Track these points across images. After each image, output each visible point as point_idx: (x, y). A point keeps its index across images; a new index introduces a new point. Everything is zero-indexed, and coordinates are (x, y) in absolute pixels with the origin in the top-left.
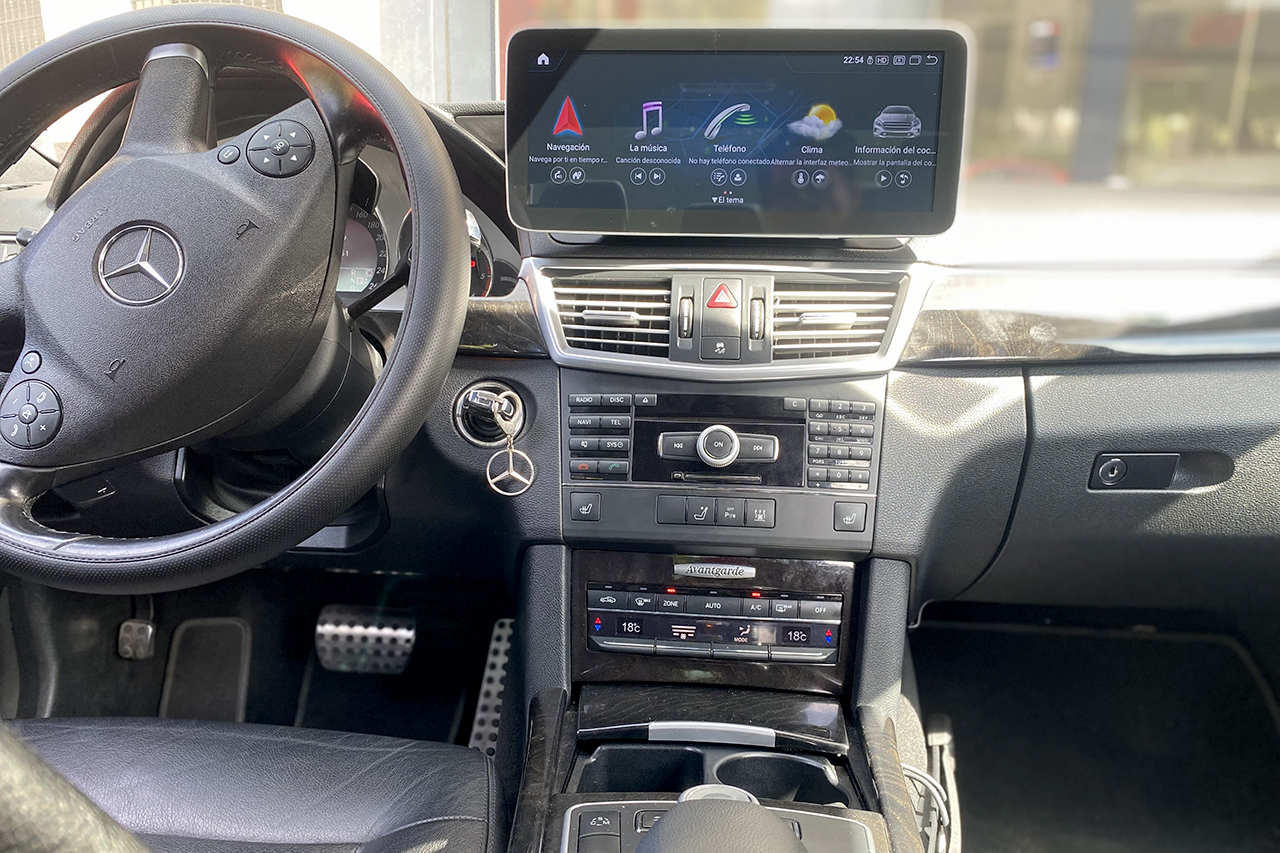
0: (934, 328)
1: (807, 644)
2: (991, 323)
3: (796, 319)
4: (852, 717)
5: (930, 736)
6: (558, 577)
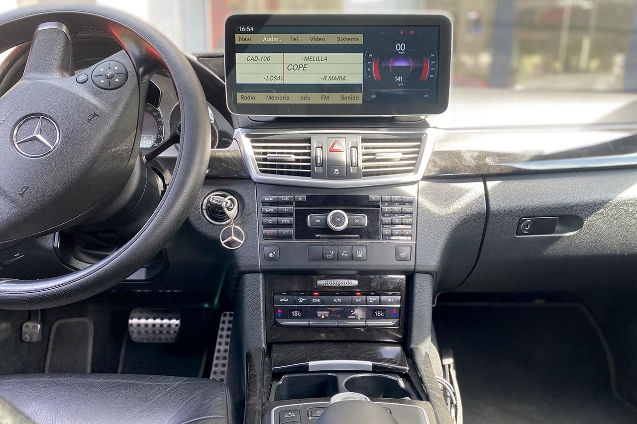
0: (439, 160)
1: (384, 317)
2: (467, 157)
3: (373, 157)
4: (409, 354)
5: (443, 360)
6: (258, 290)
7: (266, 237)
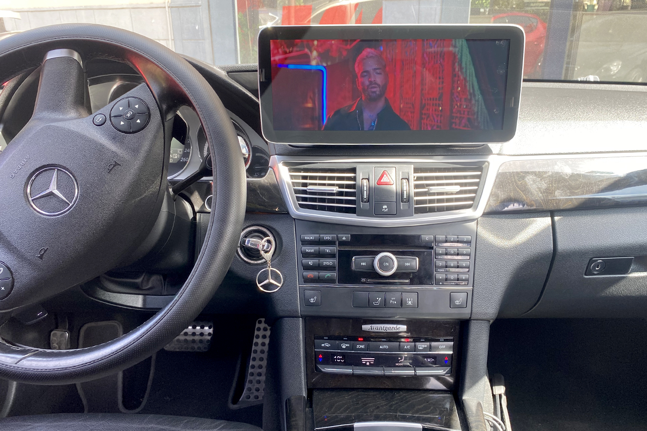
1: (435, 365)
2: (534, 189)
3: (426, 189)
5: (494, 387)
6: (298, 336)
7: (307, 280)
